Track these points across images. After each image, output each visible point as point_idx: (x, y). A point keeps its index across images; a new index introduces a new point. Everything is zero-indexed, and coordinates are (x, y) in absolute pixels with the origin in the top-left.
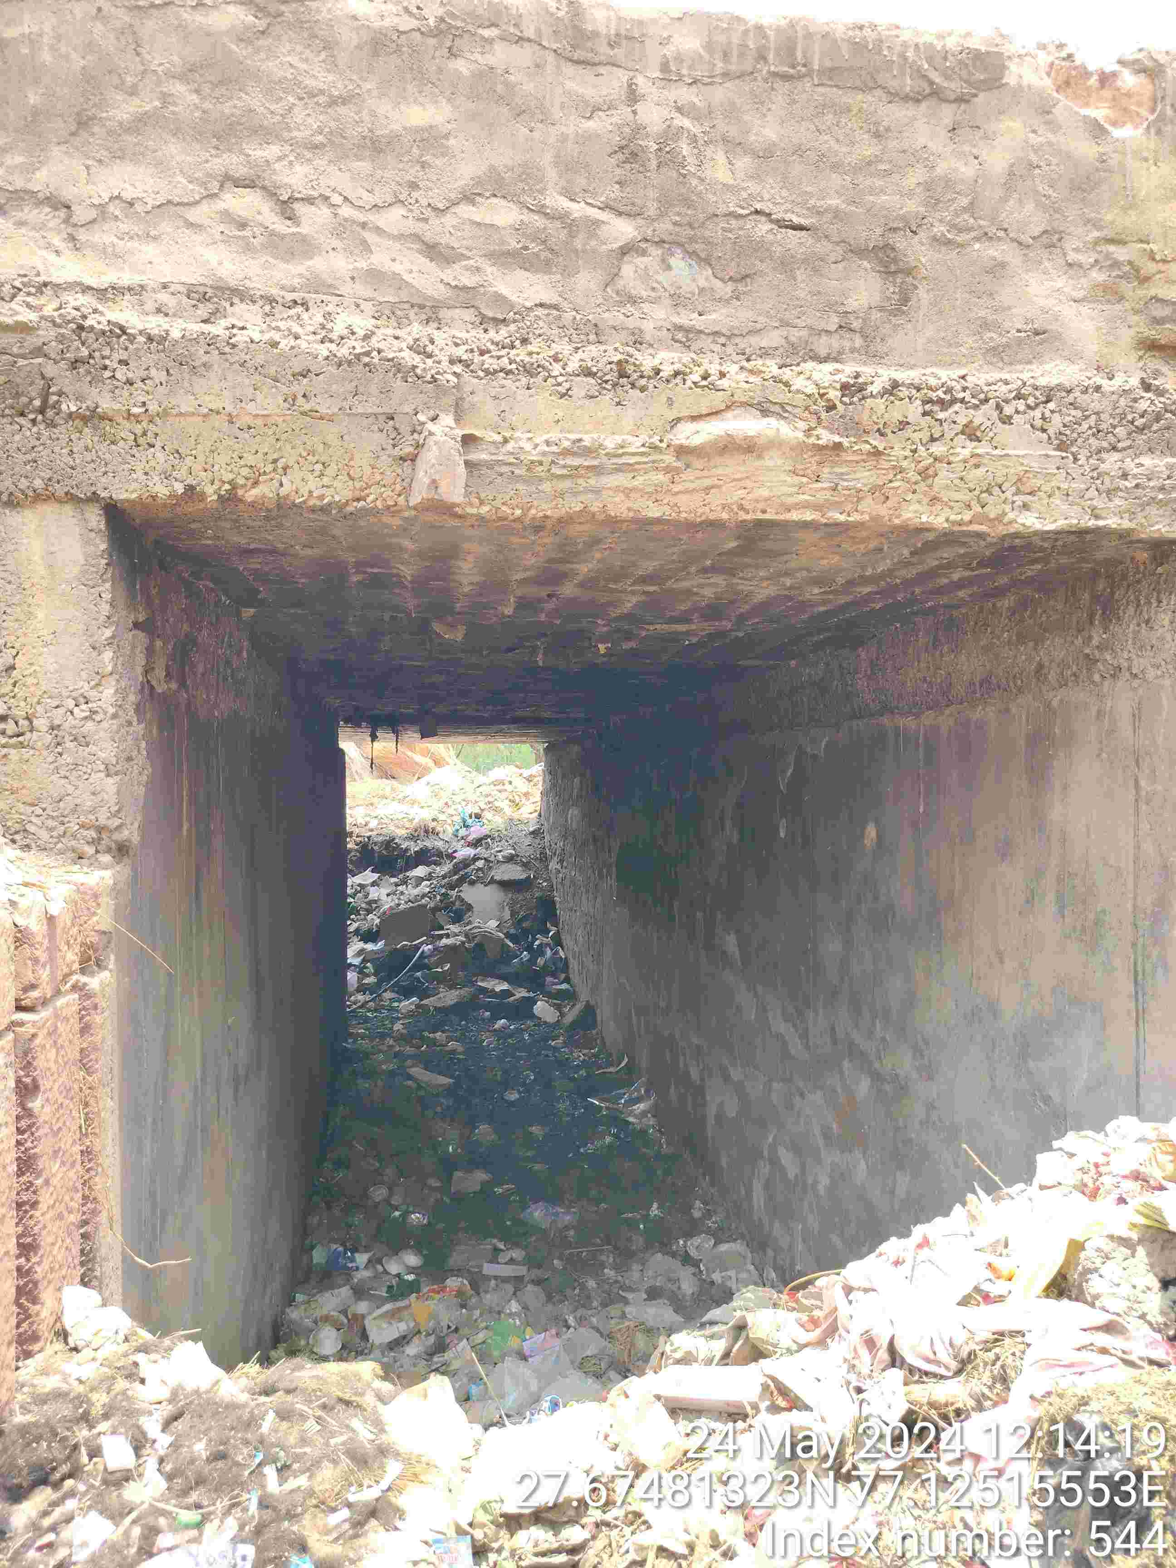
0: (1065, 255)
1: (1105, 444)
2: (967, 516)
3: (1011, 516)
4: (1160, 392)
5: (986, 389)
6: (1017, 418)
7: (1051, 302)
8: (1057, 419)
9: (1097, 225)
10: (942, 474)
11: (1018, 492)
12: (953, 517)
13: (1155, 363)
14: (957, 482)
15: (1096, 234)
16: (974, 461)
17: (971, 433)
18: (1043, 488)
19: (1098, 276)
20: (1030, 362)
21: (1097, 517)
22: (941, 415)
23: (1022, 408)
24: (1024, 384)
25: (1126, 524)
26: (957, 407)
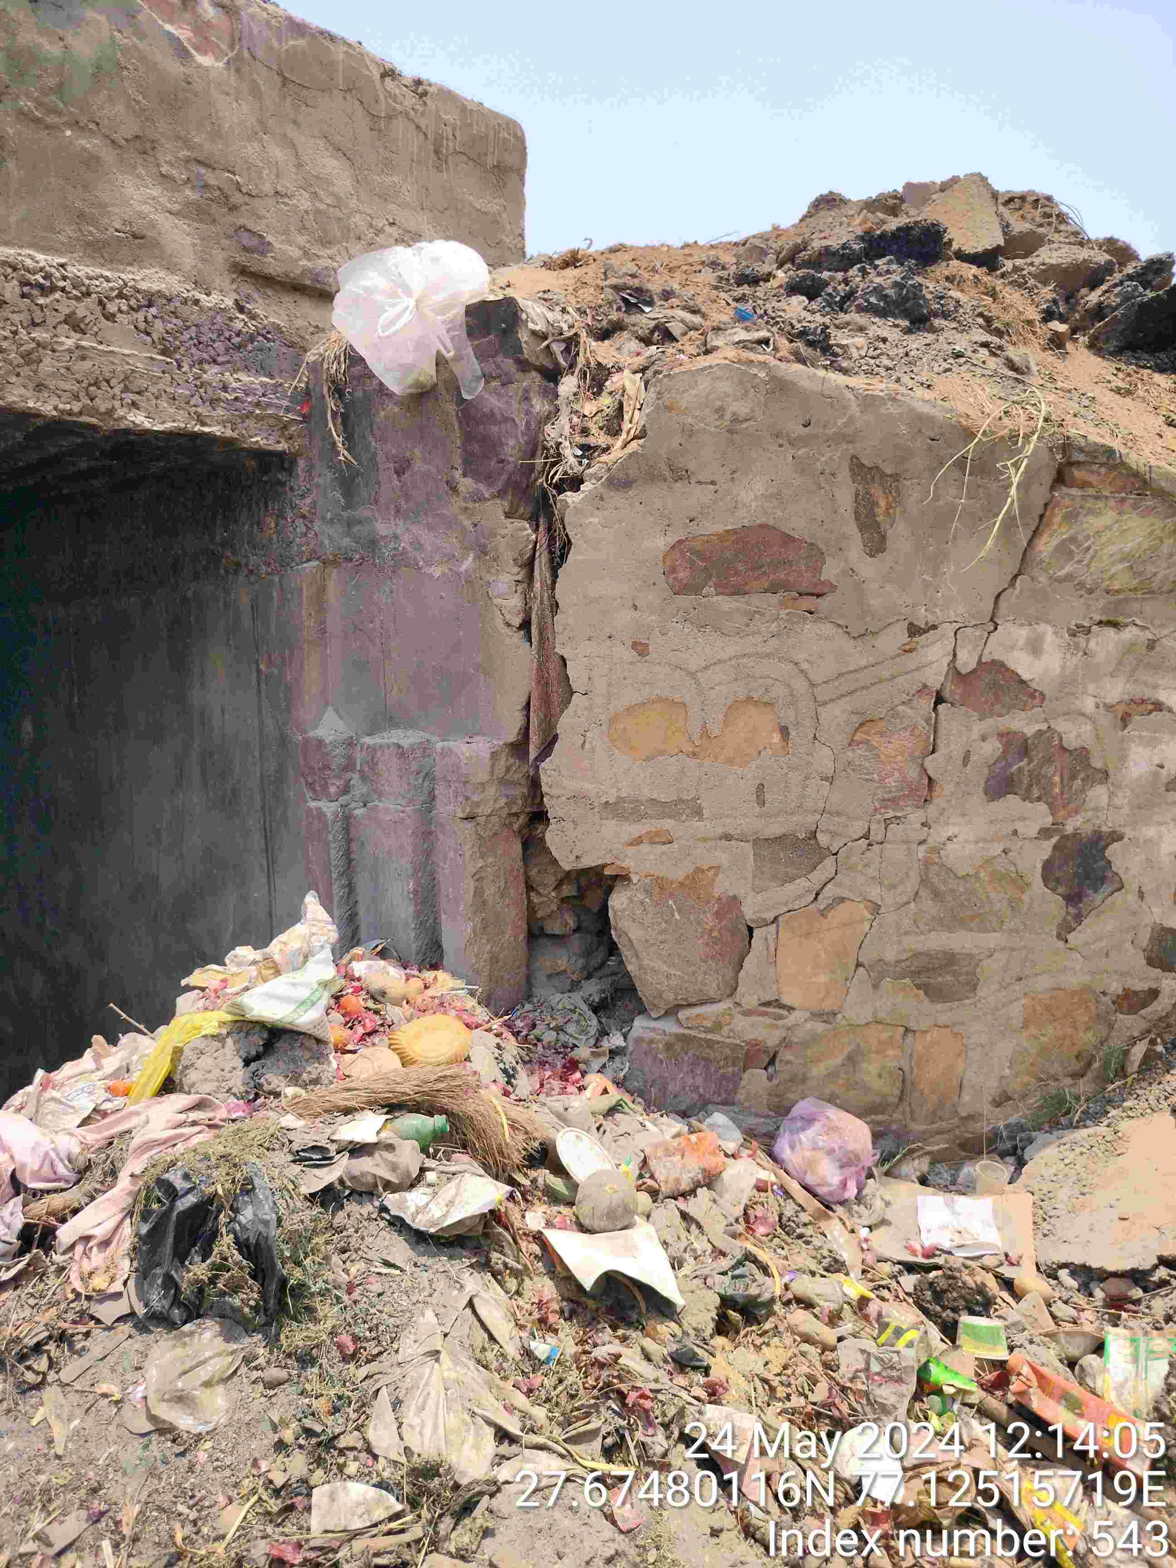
0: (158, 165)
1: (205, 356)
2: (76, 407)
3: (121, 412)
4: (253, 317)
5: (87, 282)
6: (120, 317)
7: (146, 209)
8: (158, 324)
9: (187, 143)
10: (47, 361)
11: (126, 390)
12: (61, 406)
13: (247, 288)
14: (62, 371)
15: (186, 153)
16: (78, 353)
17: (75, 324)
18: (151, 389)
19: (191, 194)
20: (130, 264)
21: (203, 424)
22: (41, 301)
23: (124, 308)
24: (126, 284)
25: (229, 433)
26: (58, 295)
